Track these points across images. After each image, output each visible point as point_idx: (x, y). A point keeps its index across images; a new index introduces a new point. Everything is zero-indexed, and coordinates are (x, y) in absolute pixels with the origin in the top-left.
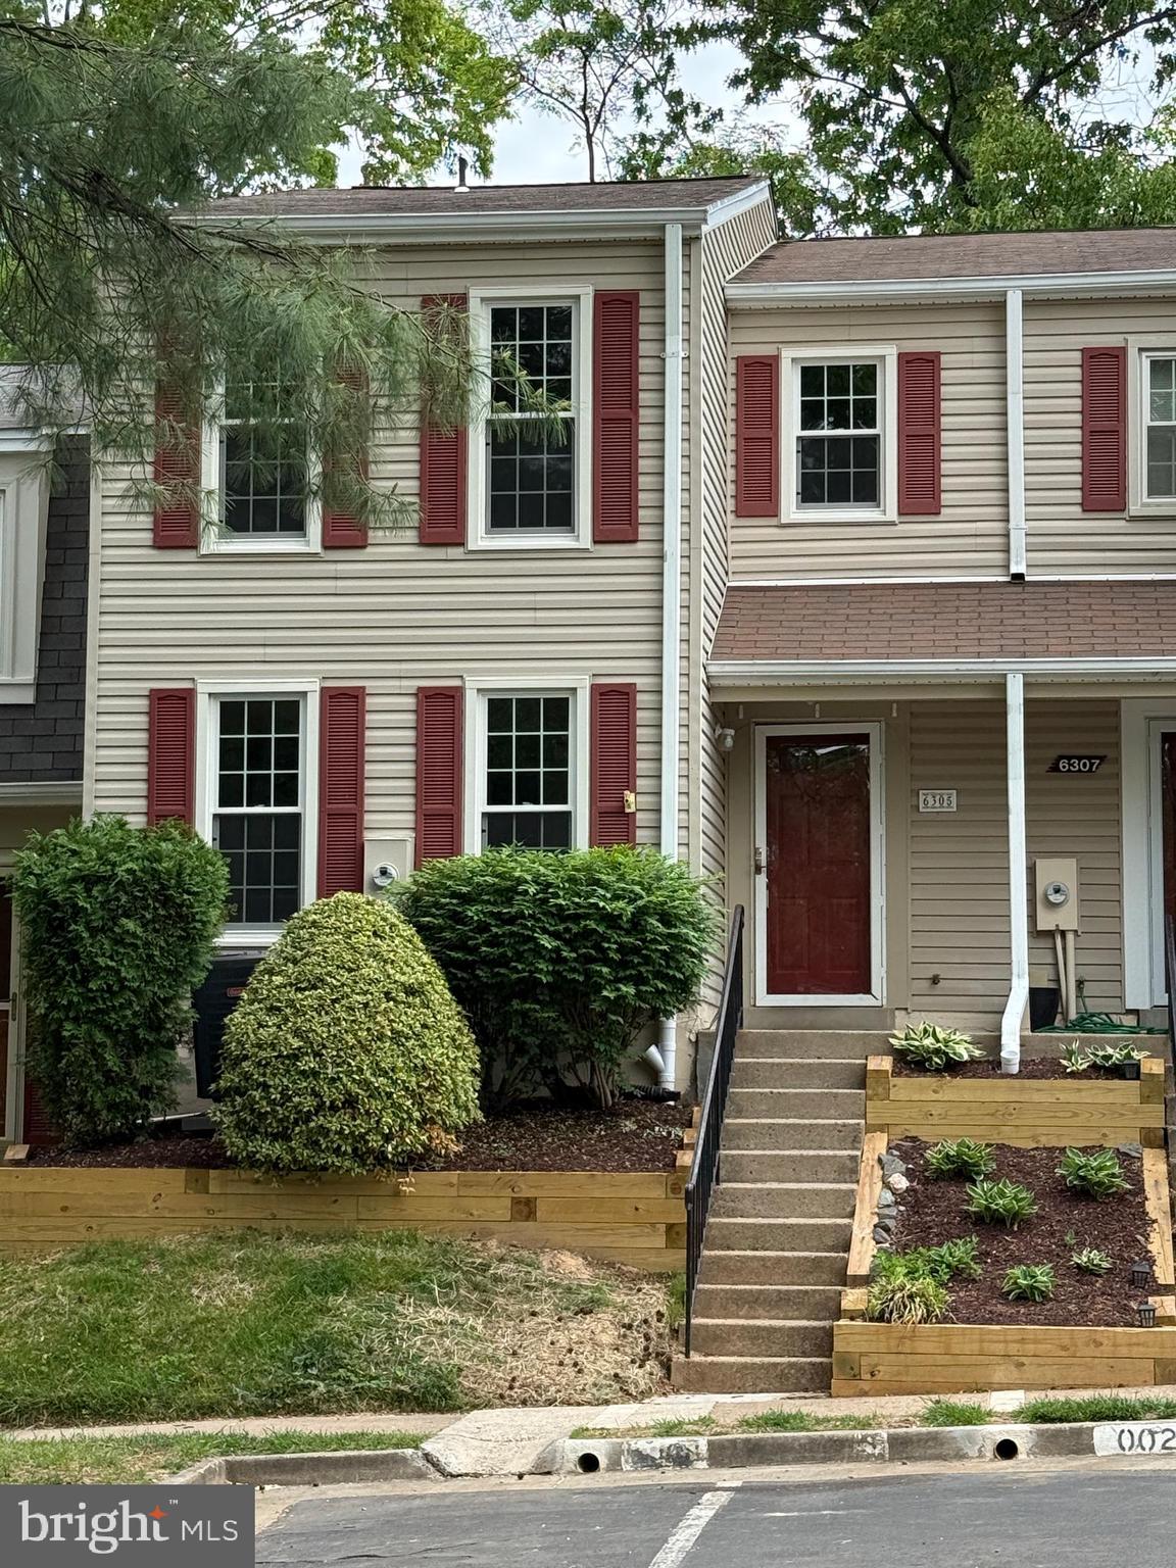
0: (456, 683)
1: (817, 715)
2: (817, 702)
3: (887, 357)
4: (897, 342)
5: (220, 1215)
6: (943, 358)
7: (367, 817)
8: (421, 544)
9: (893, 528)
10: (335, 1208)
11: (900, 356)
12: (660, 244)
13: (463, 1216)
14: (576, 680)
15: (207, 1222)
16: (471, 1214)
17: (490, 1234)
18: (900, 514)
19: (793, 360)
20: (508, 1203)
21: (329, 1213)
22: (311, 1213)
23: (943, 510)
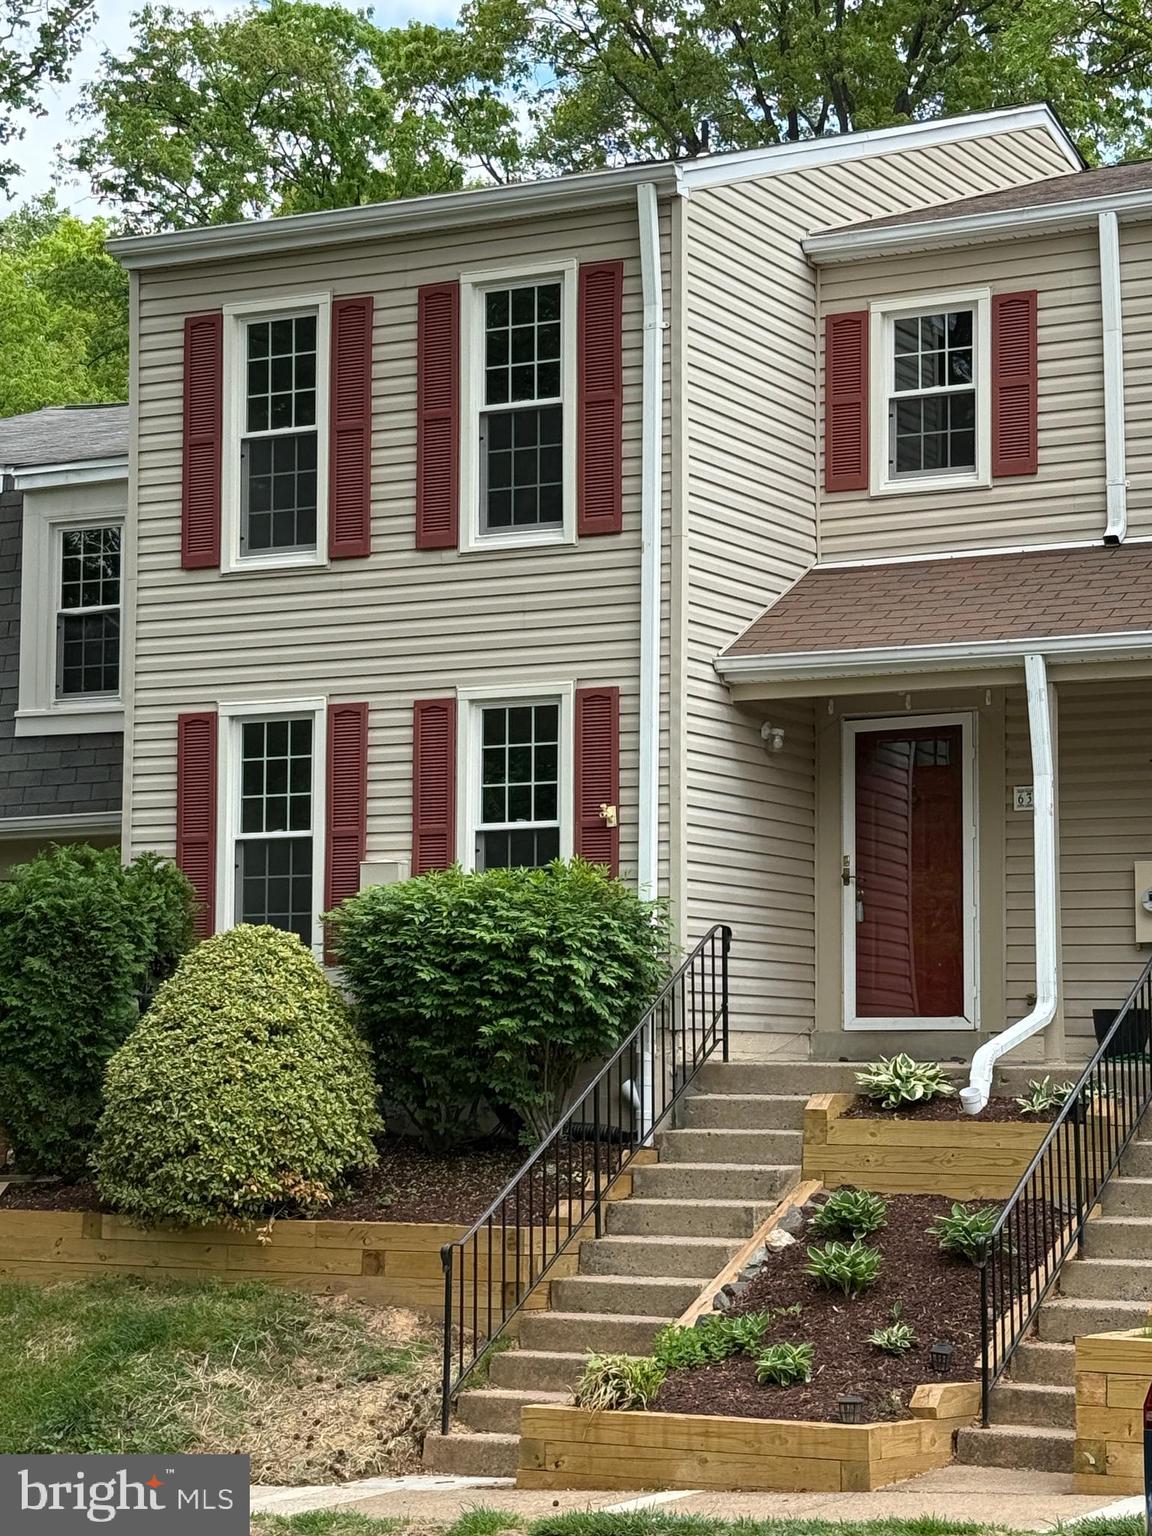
0: (449, 694)
1: (909, 707)
2: (907, 693)
3: (981, 301)
4: (991, 284)
5: (111, 1261)
6: (1040, 297)
7: (369, 839)
8: (418, 549)
9: (989, 493)
10: (206, 1257)
11: (995, 299)
12: (632, 207)
13: (319, 1269)
14: (562, 688)
15: (100, 1268)
16: (327, 1267)
17: (340, 1289)
18: (994, 477)
19: (884, 314)
20: (359, 1255)
21: (203, 1262)
22: (185, 1261)
23: (1041, 470)
